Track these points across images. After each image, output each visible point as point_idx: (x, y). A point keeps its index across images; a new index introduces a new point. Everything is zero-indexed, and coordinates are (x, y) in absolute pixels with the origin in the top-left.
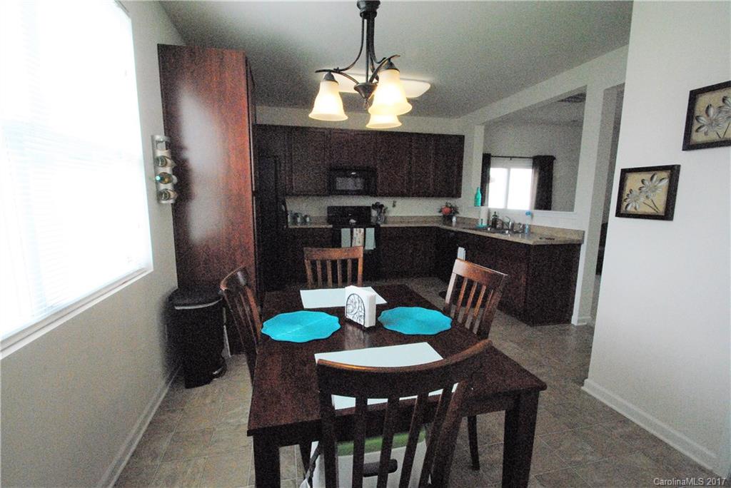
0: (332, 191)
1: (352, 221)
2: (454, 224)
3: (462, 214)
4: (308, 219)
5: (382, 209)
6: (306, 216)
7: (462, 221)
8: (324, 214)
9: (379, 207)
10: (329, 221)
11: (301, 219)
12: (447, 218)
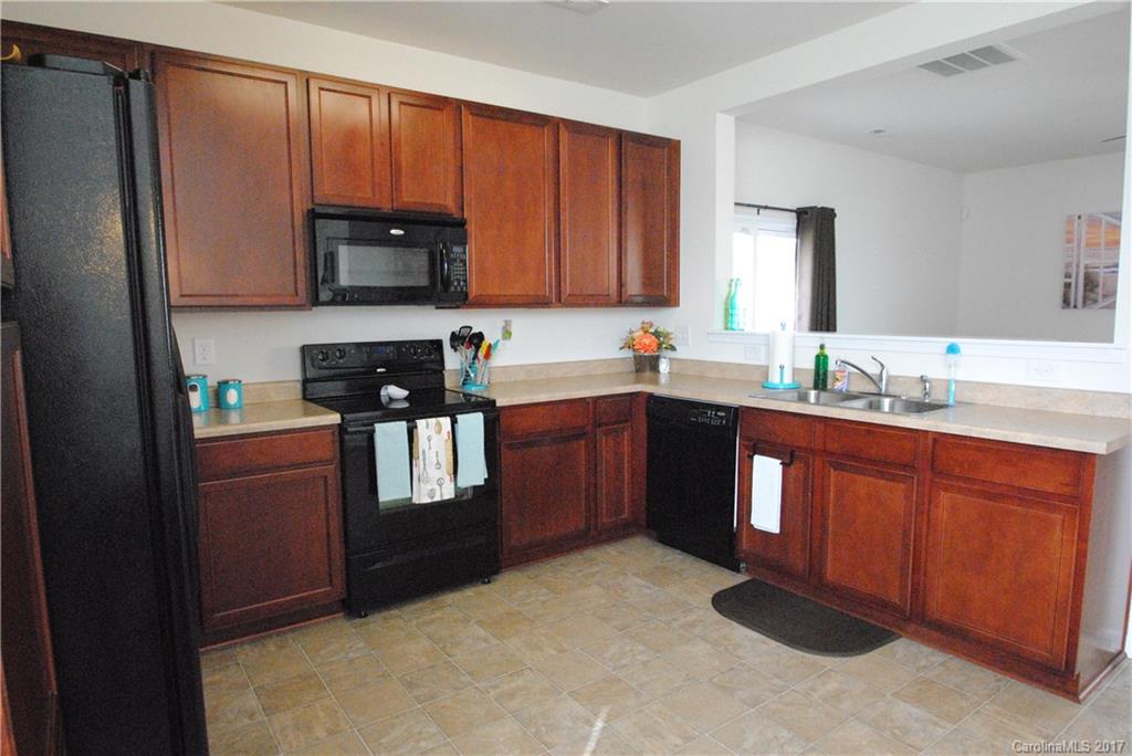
0: (321, 289)
1: (394, 392)
2: (663, 380)
3: (681, 353)
4: (232, 397)
5: (478, 347)
6: (223, 385)
7: (682, 370)
8: (293, 372)
9: (470, 340)
10: (311, 395)
11: (204, 397)
12: (646, 364)
